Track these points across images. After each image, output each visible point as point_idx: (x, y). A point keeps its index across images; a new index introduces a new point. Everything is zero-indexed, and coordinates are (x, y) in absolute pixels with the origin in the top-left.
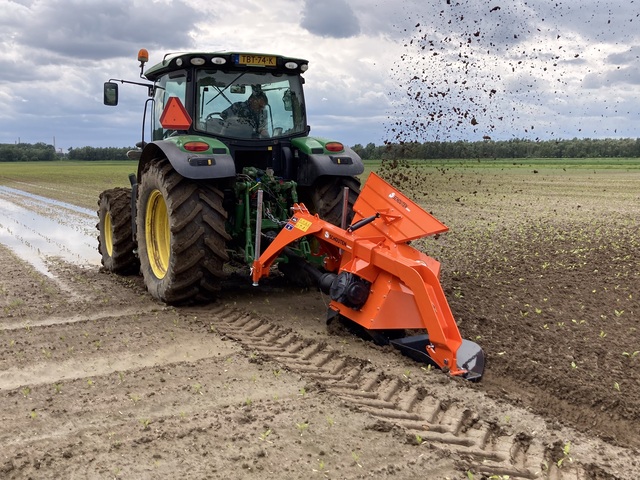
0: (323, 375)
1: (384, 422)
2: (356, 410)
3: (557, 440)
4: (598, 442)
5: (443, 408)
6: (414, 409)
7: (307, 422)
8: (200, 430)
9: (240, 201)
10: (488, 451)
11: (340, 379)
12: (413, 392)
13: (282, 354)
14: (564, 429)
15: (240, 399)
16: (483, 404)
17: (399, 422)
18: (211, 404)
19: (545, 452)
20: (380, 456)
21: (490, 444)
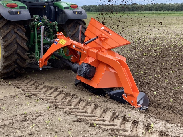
0: (57, 101)
1: (81, 118)
2: (70, 114)
3: (149, 122)
4: (164, 122)
5: (105, 112)
6: (93, 113)
7: (50, 120)
8: (5, 126)
9: (32, 31)
10: (122, 128)
11: (64, 102)
12: (93, 106)
13: (40, 93)
14: (151, 118)
15: (22, 112)
16: (120, 109)
17: (87, 118)
18: (10, 115)
19: (144, 127)
20: (80, 132)
21: (123, 125)
